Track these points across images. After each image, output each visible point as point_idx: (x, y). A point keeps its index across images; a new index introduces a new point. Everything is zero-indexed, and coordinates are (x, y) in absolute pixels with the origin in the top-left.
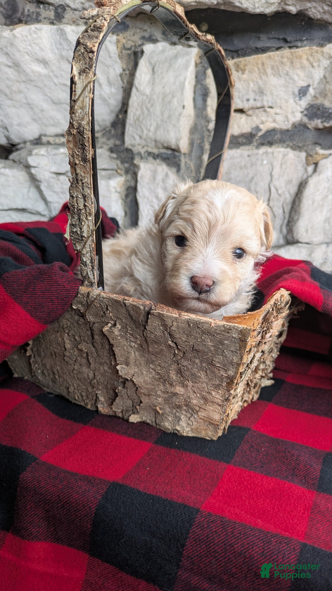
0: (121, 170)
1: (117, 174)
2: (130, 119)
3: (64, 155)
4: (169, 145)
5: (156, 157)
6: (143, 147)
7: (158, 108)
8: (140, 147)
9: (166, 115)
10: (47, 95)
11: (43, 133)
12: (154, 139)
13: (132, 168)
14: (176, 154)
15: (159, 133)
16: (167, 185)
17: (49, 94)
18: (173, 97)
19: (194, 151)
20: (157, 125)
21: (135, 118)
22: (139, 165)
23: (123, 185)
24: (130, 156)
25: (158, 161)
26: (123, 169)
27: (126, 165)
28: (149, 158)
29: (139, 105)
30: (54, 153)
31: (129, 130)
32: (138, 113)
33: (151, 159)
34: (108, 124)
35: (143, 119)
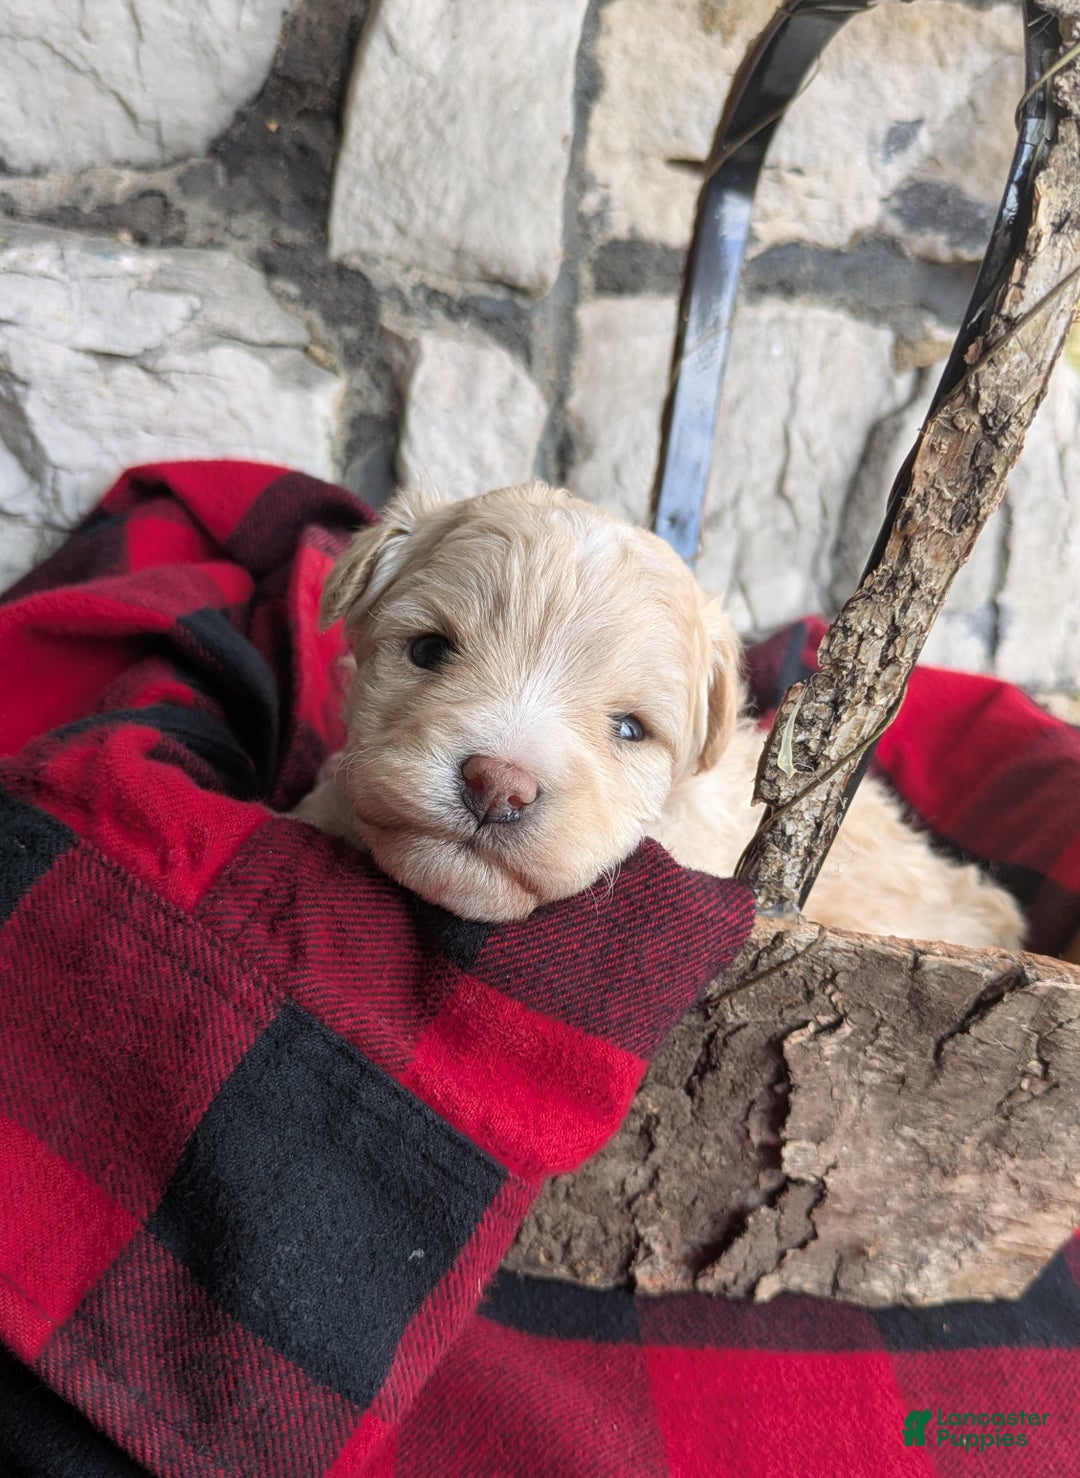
0: (326, 347)
1: (313, 367)
2: (359, 155)
4: (510, 271)
5: (455, 309)
6: (407, 269)
7: (474, 132)
8: (396, 268)
9: (505, 162)
12: (454, 245)
13: (372, 345)
14: (520, 301)
15: (474, 223)
16: (516, 422)
18: (531, 97)
20: (471, 192)
21: (382, 154)
22: (416, 342)
23: (342, 408)
24: (359, 297)
25: (466, 325)
26: (336, 344)
27: (351, 333)
28: (432, 312)
29: (396, 105)
30: (93, 271)
31: (352, 196)
32: (394, 136)
33: (438, 315)
34: (198, 141)
35: (416, 164)
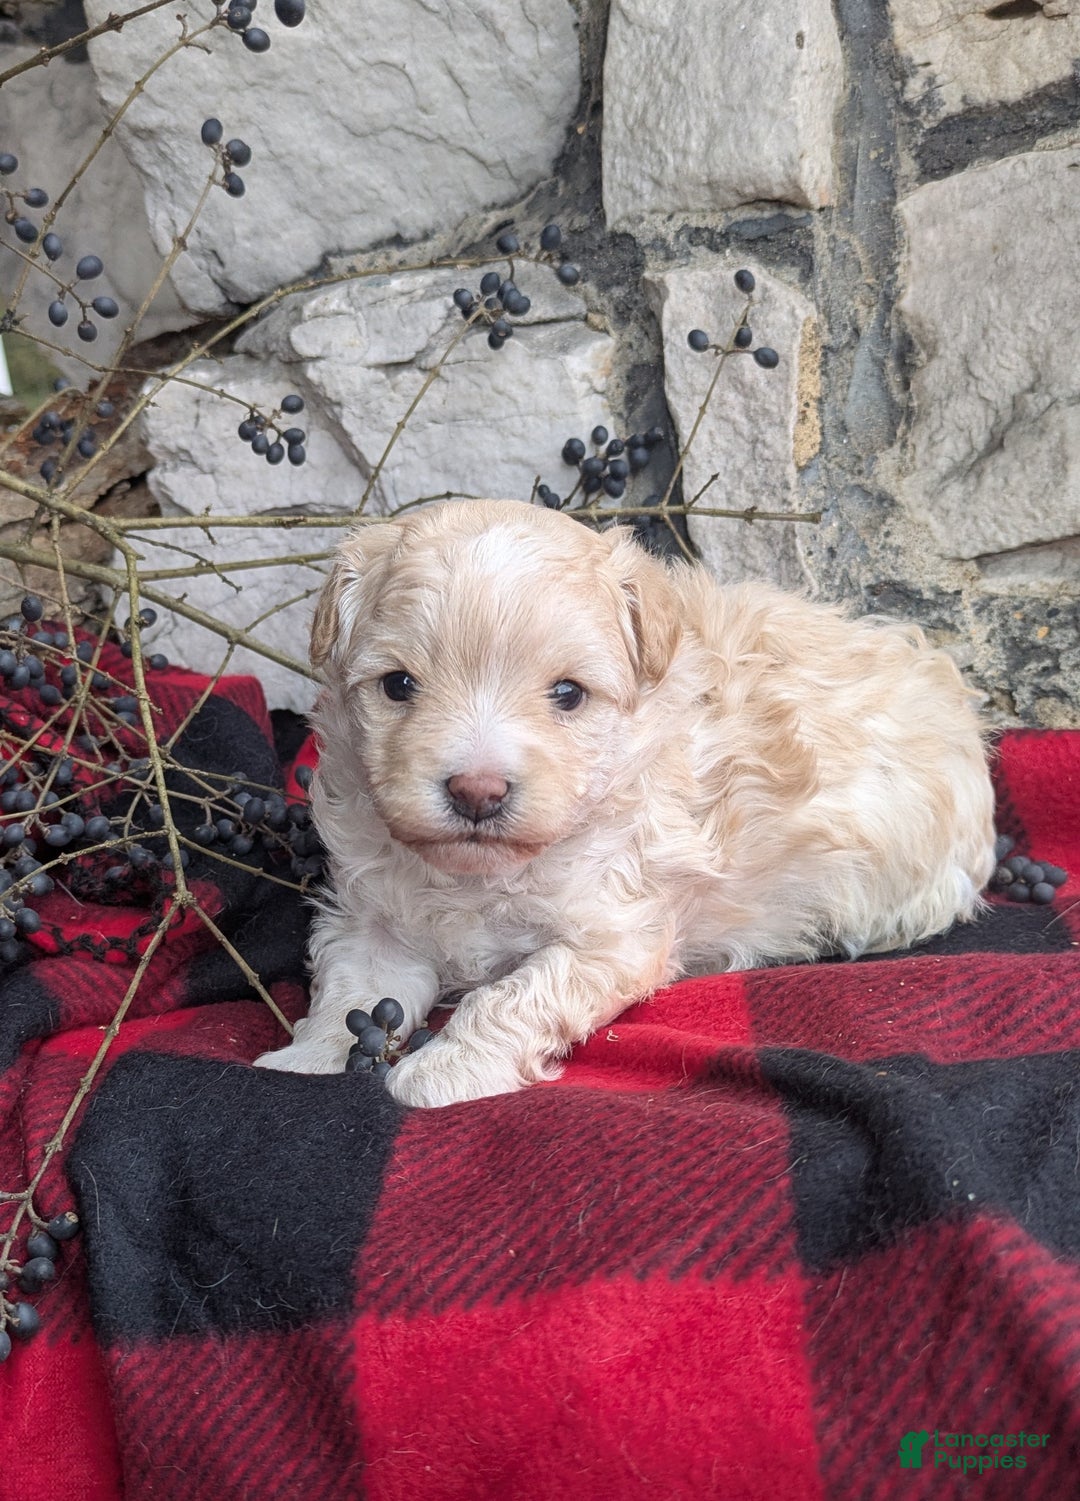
0: (600, 312)
1: (589, 331)
2: (614, 128)
3: (404, 300)
4: (763, 187)
5: (719, 241)
6: (670, 217)
7: (706, 66)
8: (659, 219)
9: (739, 82)
10: (329, 113)
11: (332, 245)
12: (704, 179)
13: (638, 298)
14: (793, 213)
15: (719, 152)
17: (334, 110)
18: (757, 11)
19: (858, 192)
20: (711, 125)
21: (631, 120)
22: (662, 281)
23: (615, 363)
24: (627, 257)
25: (728, 251)
26: (609, 308)
27: (618, 292)
28: (693, 250)
29: (637, 69)
30: (370, 299)
31: (614, 167)
32: (640, 98)
33: (702, 252)
34: (544, 167)
35: (659, 117)
